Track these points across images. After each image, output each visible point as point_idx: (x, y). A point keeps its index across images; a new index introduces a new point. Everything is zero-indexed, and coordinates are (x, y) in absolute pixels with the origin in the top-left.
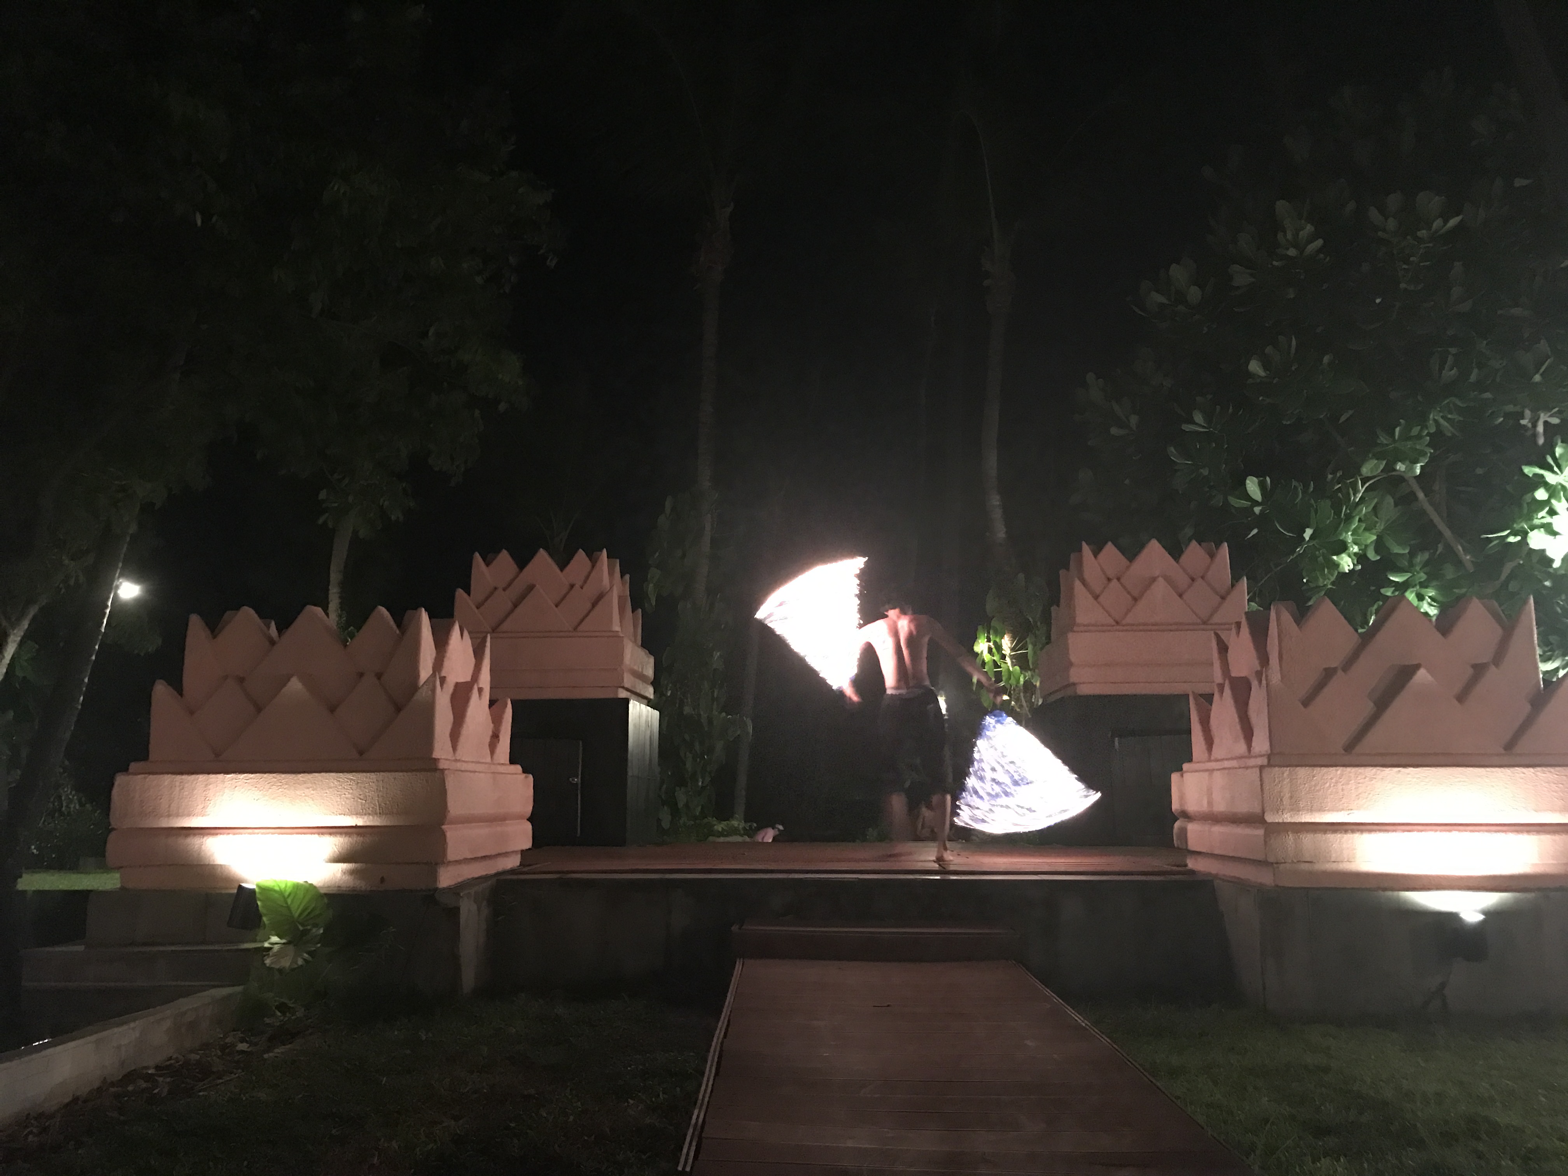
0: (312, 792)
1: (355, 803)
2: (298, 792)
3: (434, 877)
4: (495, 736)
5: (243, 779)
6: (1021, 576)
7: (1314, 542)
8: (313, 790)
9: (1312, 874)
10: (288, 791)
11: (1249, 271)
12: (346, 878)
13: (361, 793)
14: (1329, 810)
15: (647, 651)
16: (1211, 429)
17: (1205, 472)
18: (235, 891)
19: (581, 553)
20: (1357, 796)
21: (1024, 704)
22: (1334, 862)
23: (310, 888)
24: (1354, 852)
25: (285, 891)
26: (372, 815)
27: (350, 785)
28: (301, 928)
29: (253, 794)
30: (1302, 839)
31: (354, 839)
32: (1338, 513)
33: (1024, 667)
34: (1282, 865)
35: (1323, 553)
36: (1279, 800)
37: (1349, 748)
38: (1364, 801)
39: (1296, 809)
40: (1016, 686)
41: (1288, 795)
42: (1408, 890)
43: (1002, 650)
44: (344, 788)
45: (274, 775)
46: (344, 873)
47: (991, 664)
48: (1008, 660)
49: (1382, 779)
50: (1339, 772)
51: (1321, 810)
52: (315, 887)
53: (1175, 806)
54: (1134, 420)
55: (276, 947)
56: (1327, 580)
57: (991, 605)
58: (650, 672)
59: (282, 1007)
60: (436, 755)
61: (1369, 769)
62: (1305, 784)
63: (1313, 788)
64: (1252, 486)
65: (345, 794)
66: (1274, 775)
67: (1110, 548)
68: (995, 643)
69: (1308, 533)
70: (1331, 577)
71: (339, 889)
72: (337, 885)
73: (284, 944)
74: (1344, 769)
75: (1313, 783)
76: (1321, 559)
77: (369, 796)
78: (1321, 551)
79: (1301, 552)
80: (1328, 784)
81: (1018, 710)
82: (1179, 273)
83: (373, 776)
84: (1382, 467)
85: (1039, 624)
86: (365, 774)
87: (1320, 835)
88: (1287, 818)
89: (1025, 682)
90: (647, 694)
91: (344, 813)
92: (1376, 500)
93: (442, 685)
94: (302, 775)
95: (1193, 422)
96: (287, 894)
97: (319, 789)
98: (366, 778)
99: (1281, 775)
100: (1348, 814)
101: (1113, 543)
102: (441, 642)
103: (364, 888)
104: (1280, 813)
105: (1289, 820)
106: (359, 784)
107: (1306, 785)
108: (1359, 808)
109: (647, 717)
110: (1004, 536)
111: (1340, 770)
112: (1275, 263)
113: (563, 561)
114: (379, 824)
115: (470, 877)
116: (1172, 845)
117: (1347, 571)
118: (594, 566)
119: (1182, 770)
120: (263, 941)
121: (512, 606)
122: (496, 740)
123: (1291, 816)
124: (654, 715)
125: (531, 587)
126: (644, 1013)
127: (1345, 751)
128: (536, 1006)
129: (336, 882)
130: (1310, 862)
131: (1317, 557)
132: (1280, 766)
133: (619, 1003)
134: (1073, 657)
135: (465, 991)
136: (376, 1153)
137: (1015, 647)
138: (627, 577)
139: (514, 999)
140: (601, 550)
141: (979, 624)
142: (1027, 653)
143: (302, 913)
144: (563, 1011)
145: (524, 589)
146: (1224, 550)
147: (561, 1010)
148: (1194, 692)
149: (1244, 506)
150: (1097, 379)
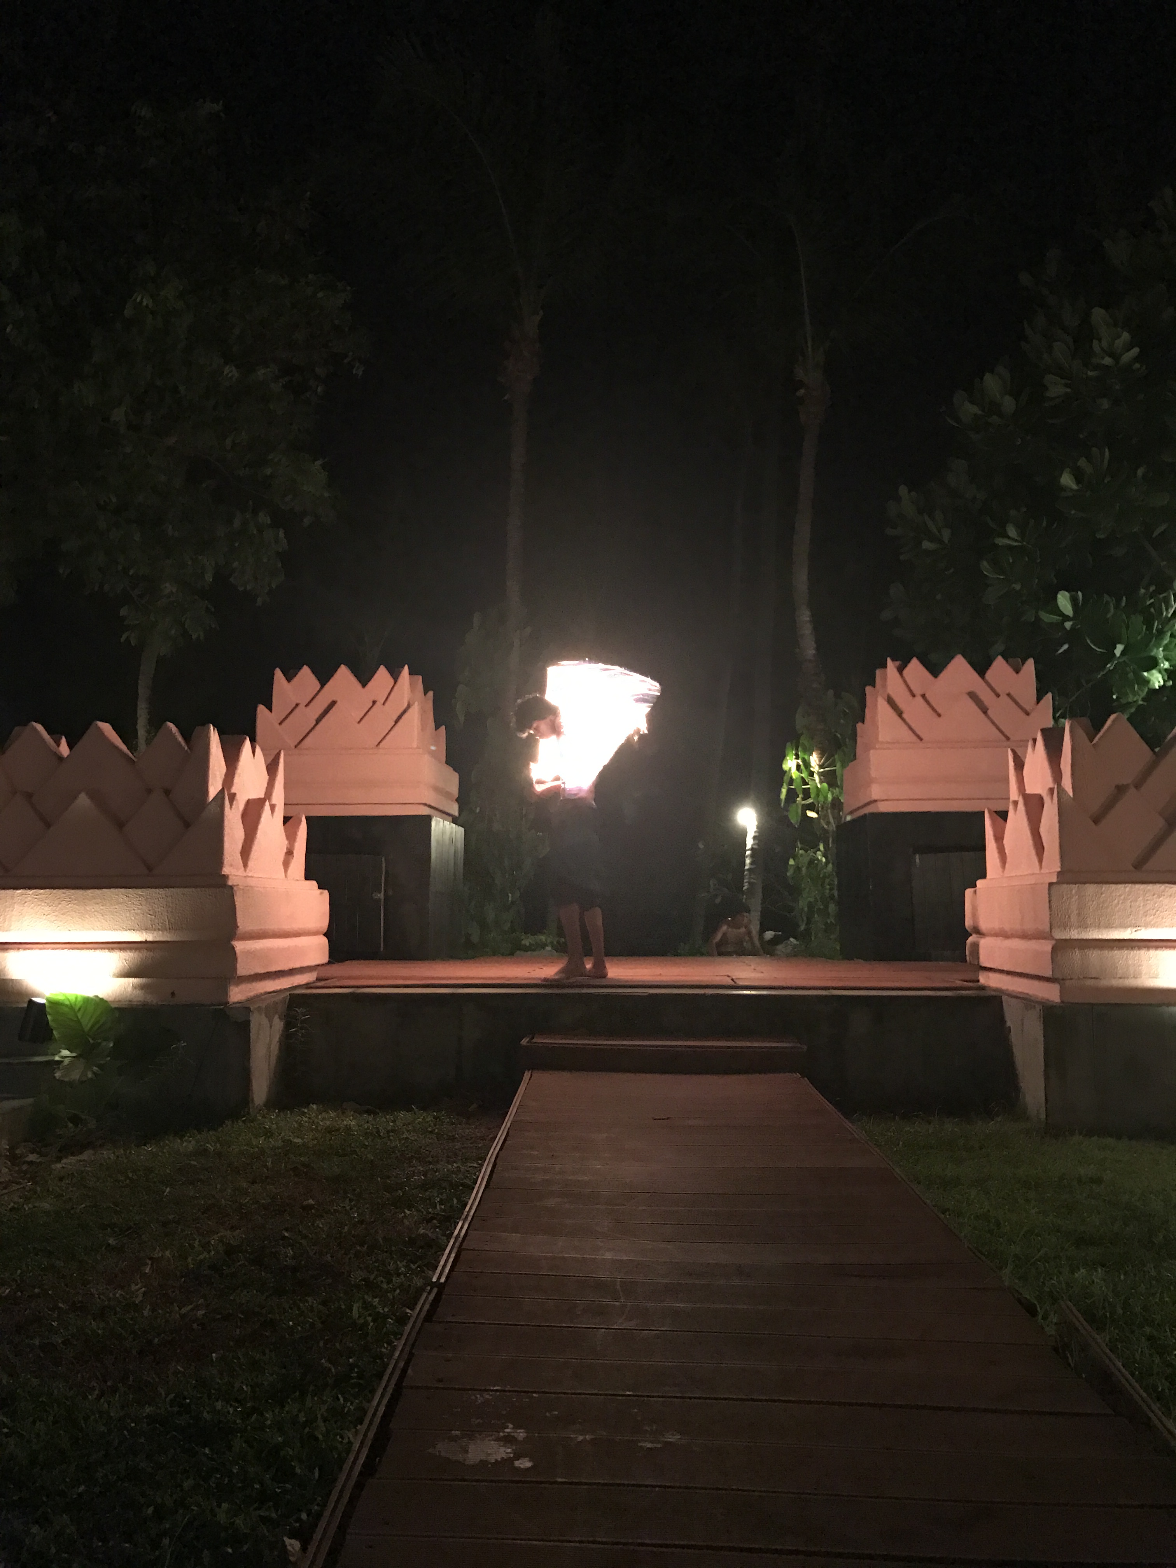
0: (101, 907)
1: (144, 918)
3: (226, 993)
4: (289, 853)
5: (32, 894)
6: (831, 692)
7: (1124, 659)
8: (102, 906)
9: (1098, 989)
10: (77, 907)
11: (1063, 381)
12: (138, 992)
13: (151, 909)
14: (1116, 928)
15: (452, 769)
16: (1025, 543)
17: (1018, 587)
18: (26, 1005)
19: (382, 672)
20: (1145, 912)
21: (832, 820)
22: (1121, 978)
23: (99, 1002)
24: (1140, 968)
25: (75, 1005)
26: (162, 931)
27: (139, 900)
28: (92, 1041)
29: (43, 909)
30: (1089, 956)
31: (145, 954)
32: (1150, 627)
33: (832, 784)
34: (1068, 981)
35: (1134, 669)
36: (1067, 917)
37: (1139, 865)
38: (1152, 917)
39: (1084, 926)
40: (824, 802)
41: (1075, 912)
43: (811, 766)
44: (133, 903)
45: (63, 890)
46: (135, 988)
47: (799, 781)
48: (816, 777)
49: (1171, 896)
50: (1127, 889)
51: (1109, 926)
52: (106, 1001)
53: (968, 923)
54: (946, 534)
55: (67, 1061)
56: (1138, 696)
57: (800, 721)
58: (455, 790)
59: (75, 1120)
60: (226, 870)
61: (1157, 886)
62: (1093, 901)
63: (1101, 906)
64: (1064, 601)
65: (134, 910)
66: (1063, 892)
67: (915, 663)
68: (804, 760)
69: (1119, 649)
70: (1140, 693)
71: (130, 1003)
72: (128, 999)
73: (74, 1057)
74: (1133, 886)
75: (1101, 900)
76: (1131, 675)
77: (159, 912)
78: (1132, 667)
79: (1111, 668)
80: (1116, 901)
81: (826, 826)
82: (992, 383)
83: (161, 891)
85: (847, 740)
86: (153, 890)
87: (1107, 951)
88: (1074, 935)
89: (834, 799)
90: (450, 811)
91: (133, 928)
93: (231, 803)
94: (92, 891)
95: (1006, 536)
96: (77, 1008)
97: (108, 904)
98: (155, 893)
99: (1069, 892)
100: (1135, 931)
101: (919, 660)
102: (232, 758)
103: (154, 1002)
104: (1067, 929)
105: (1076, 937)
106: (149, 900)
107: (1094, 903)
108: (1146, 925)
109: (451, 833)
110: (814, 652)
111: (1128, 887)
112: (1090, 373)
113: (364, 677)
114: (169, 939)
115: (262, 991)
116: (964, 960)
117: (1157, 688)
118: (395, 683)
119: (976, 886)
120: (54, 1055)
121: (314, 722)
122: (291, 857)
123: (1078, 933)
124: (459, 832)
125: (333, 703)
126: (432, 1125)
127: (1135, 868)
128: (327, 1118)
129: (127, 997)
130: (1097, 978)
131: (1127, 674)
132: (1068, 883)
133: (409, 1114)
134: (873, 774)
135: (257, 1104)
136: (150, 1262)
137: (823, 764)
138: (431, 694)
139: (306, 1111)
140: (403, 667)
141: (788, 741)
142: (835, 771)
143: (93, 1026)
144: (353, 1123)
145: (326, 705)
146: (1030, 666)
147: (351, 1122)
148: (990, 811)
149: (1055, 621)
150: (909, 492)
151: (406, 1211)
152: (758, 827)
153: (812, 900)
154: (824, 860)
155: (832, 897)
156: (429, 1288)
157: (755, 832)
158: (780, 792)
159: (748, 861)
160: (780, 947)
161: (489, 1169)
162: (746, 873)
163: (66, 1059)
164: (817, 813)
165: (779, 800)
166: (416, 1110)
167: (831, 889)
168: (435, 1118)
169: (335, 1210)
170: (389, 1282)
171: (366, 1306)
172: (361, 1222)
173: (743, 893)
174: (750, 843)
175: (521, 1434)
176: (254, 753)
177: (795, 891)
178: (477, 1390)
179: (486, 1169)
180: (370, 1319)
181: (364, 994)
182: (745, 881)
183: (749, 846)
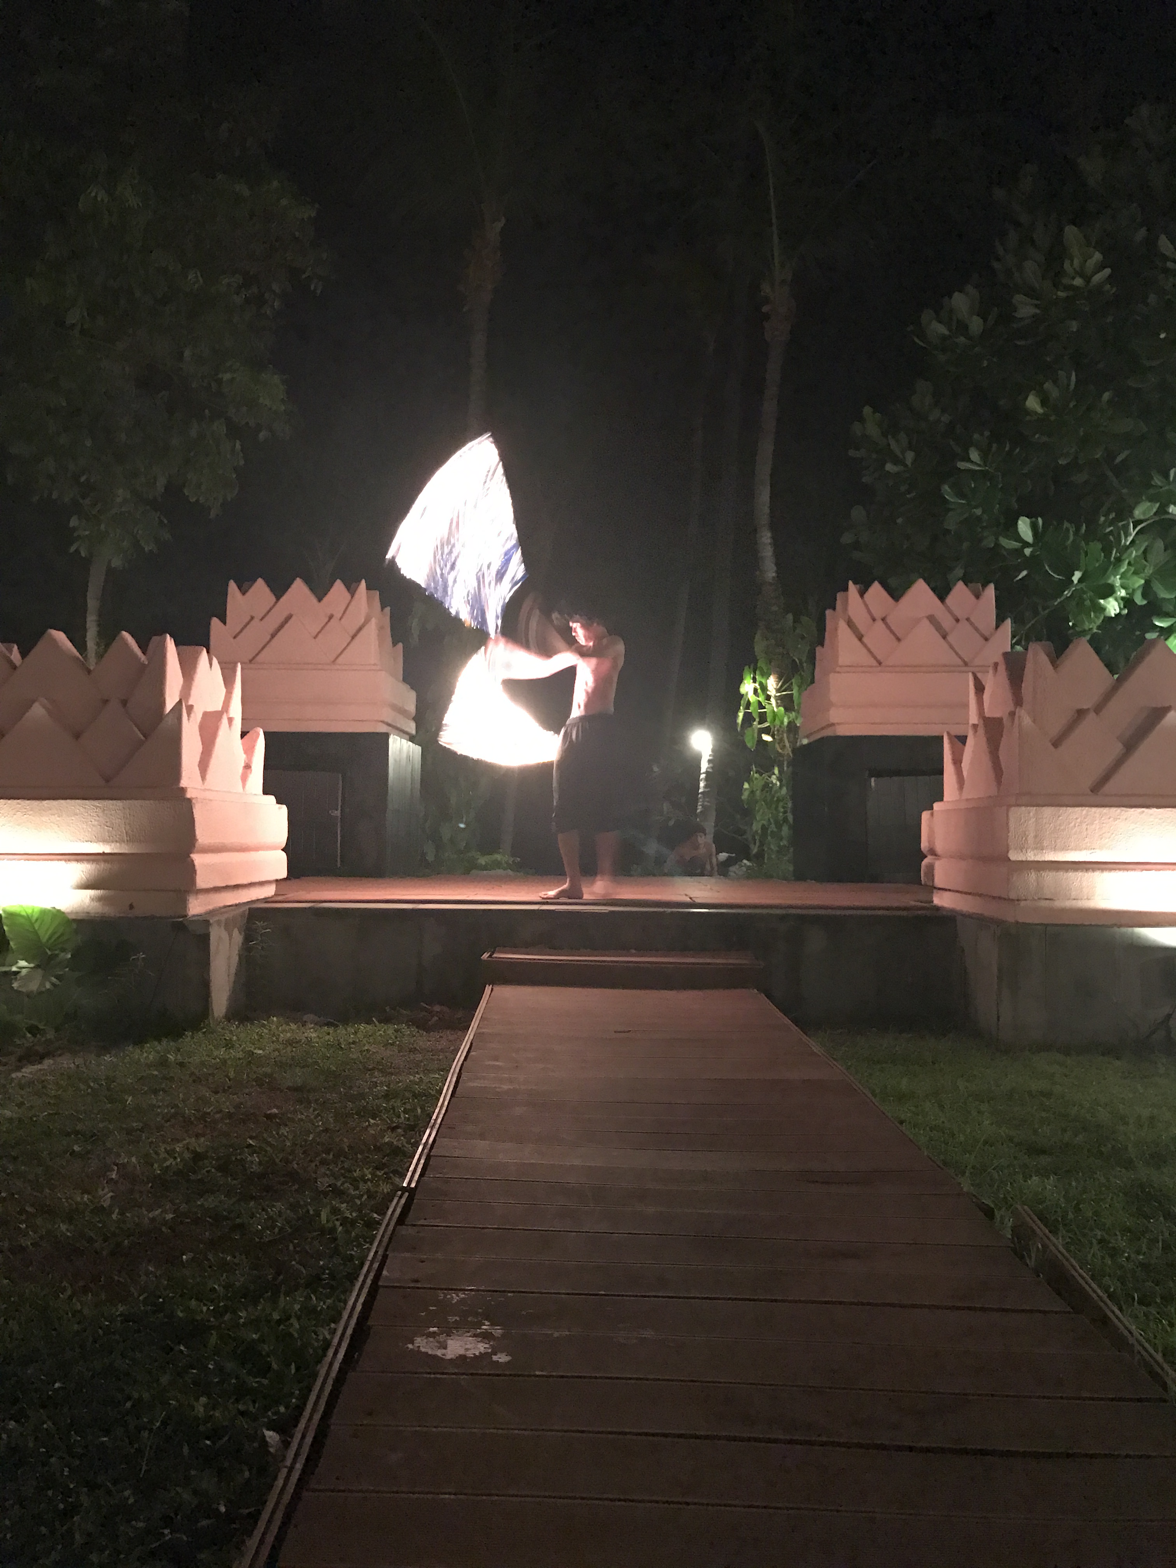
0: (58, 819)
1: (102, 830)
2: (44, 819)
3: (184, 903)
4: (248, 767)
6: (790, 617)
7: (1083, 585)
8: (58, 817)
9: (1052, 910)
10: (33, 818)
11: (1033, 302)
12: (95, 904)
13: (108, 820)
14: (1072, 849)
15: (409, 687)
16: (987, 468)
17: (978, 512)
19: (339, 586)
20: (1100, 835)
21: (787, 744)
22: (1075, 899)
23: (57, 914)
24: (1094, 889)
25: (32, 916)
26: (120, 843)
27: (96, 812)
28: (49, 953)
30: (1044, 878)
31: (103, 865)
32: (1108, 555)
33: (788, 708)
34: (1022, 902)
35: (1091, 596)
36: (1024, 839)
37: (1096, 789)
38: (1107, 840)
39: (1040, 848)
40: (780, 726)
41: (1032, 835)
42: (1143, 926)
43: (767, 690)
44: (90, 815)
45: (18, 801)
46: (92, 900)
47: (756, 705)
48: (773, 701)
49: (1126, 819)
50: (1084, 812)
51: (1065, 848)
52: (63, 913)
53: (924, 845)
54: (910, 456)
55: (24, 972)
56: (1093, 624)
57: (759, 646)
58: (412, 708)
59: (33, 1030)
60: (184, 783)
61: (1113, 810)
62: (1050, 823)
63: (1057, 828)
64: (1024, 527)
65: (91, 821)
66: (1021, 814)
67: (876, 587)
68: (761, 684)
69: (1077, 576)
70: (1096, 620)
71: (88, 915)
72: (85, 910)
73: (31, 968)
74: (1090, 809)
75: (1059, 822)
76: (1088, 603)
77: (116, 823)
78: (1088, 594)
79: (1068, 595)
80: (1072, 824)
81: (780, 751)
82: (960, 303)
83: (119, 803)
84: (1155, 510)
85: (805, 665)
86: (111, 801)
87: (1062, 873)
88: (1030, 857)
89: (789, 723)
90: (407, 729)
91: (90, 839)
92: (1146, 544)
93: (189, 714)
94: (47, 801)
95: (969, 460)
96: (34, 919)
97: (64, 816)
98: (113, 805)
99: (1027, 814)
100: (1091, 853)
101: (881, 583)
102: (188, 669)
103: (112, 915)
104: (1024, 851)
105: (1032, 858)
106: (106, 812)
107: (1051, 825)
108: (1101, 848)
109: (408, 752)
110: (774, 574)
111: (1085, 810)
112: (1060, 294)
113: (320, 591)
114: (126, 852)
115: (222, 905)
116: (919, 882)
117: (1113, 616)
118: (352, 597)
119: (933, 809)
120: (12, 966)
121: (269, 637)
122: (249, 771)
123: (1035, 855)
124: (415, 750)
125: (289, 618)
126: (393, 1037)
127: (1092, 791)
128: (289, 1031)
129: (84, 908)
130: (1050, 899)
131: (1084, 600)
132: (1027, 806)
133: (369, 1027)
134: (833, 698)
135: (216, 1015)
136: (116, 1168)
137: (781, 686)
138: (388, 610)
139: (265, 1022)
140: (360, 581)
141: (746, 665)
142: (792, 695)
143: (50, 938)
144: (314, 1035)
145: (282, 619)
146: (990, 591)
147: (312, 1034)
148: (948, 733)
149: (1016, 547)
150: (874, 413)
151: (370, 1120)
152: (713, 751)
153: (765, 822)
154: (778, 783)
155: (785, 820)
156: (400, 1193)
157: (710, 756)
158: (736, 716)
159: (702, 784)
160: (732, 869)
161: (454, 1079)
162: (700, 796)
163: (24, 970)
164: (773, 736)
165: (736, 723)
166: (377, 1023)
167: (785, 812)
168: (396, 1031)
169: (299, 1119)
170: (357, 1188)
171: (335, 1211)
172: (326, 1130)
173: (696, 815)
174: (704, 766)
175: (498, 1331)
176: (211, 665)
177: (747, 813)
178: (452, 1290)
179: (452, 1079)
180: (338, 1223)
181: (324, 908)
182: (699, 804)
183: (703, 770)
